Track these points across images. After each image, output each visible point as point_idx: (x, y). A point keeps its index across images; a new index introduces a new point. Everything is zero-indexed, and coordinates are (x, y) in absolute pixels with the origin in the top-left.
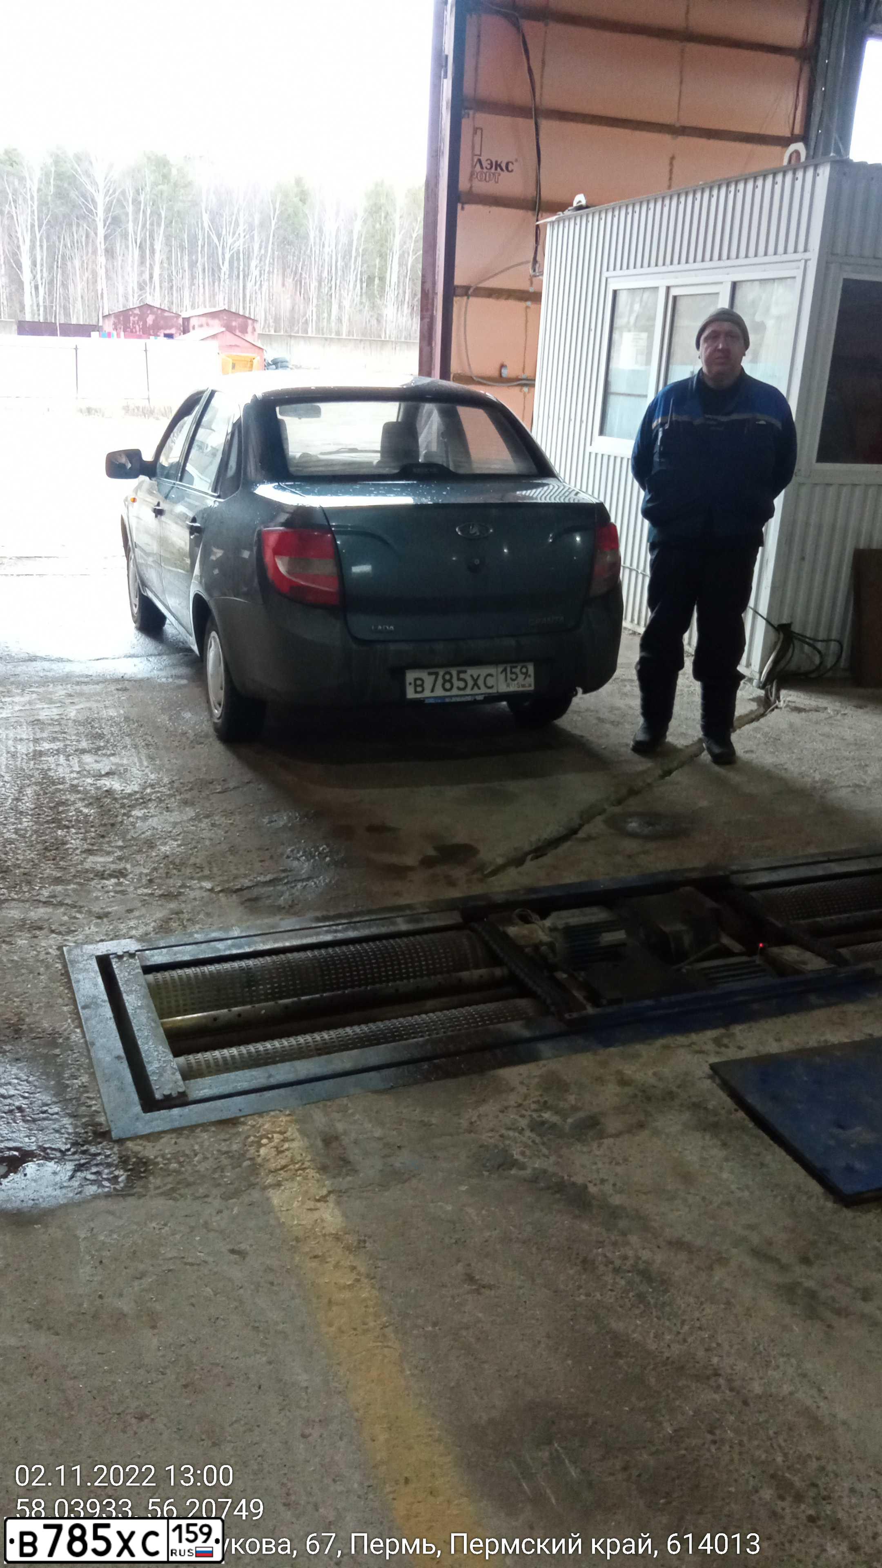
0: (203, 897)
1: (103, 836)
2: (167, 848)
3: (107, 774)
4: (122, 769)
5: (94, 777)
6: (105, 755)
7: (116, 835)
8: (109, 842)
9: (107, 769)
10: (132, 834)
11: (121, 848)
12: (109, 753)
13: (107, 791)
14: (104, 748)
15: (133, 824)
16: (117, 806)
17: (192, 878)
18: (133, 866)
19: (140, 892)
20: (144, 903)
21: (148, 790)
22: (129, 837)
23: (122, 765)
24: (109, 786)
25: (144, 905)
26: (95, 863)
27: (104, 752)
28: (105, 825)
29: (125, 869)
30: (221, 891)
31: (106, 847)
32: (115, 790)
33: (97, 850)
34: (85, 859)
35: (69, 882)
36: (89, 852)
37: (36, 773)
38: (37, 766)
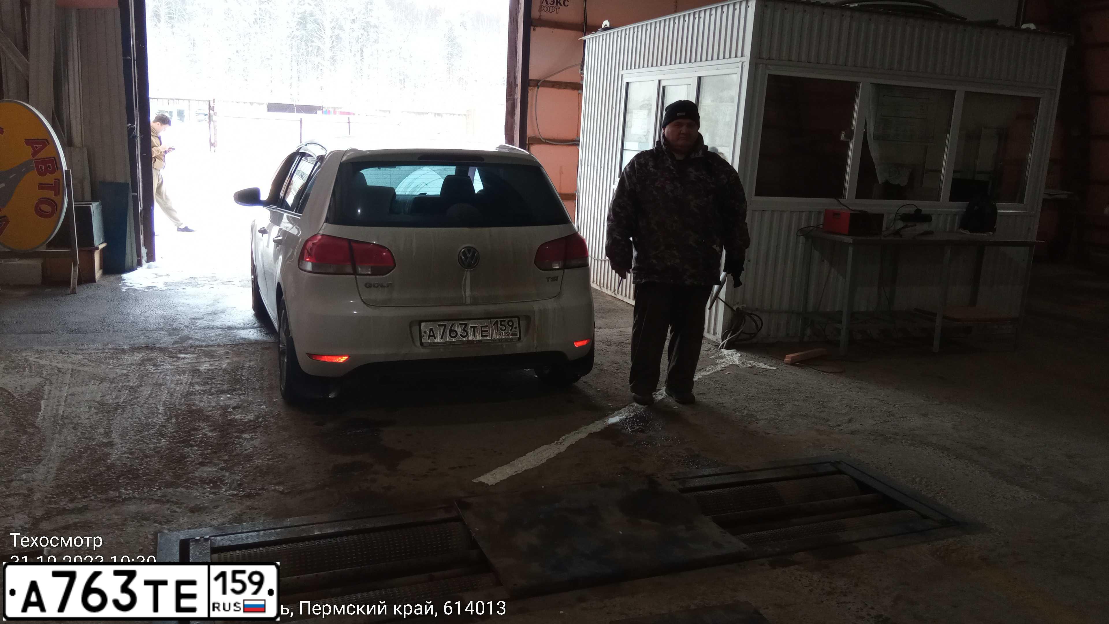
0: (274, 497)
1: (215, 453)
2: (261, 461)
3: (234, 408)
4: (246, 404)
7: (226, 451)
8: (219, 457)
9: (235, 405)
12: (241, 393)
13: (230, 419)
14: (238, 389)
15: (240, 445)
16: (234, 431)
17: (271, 483)
18: (230, 474)
19: (228, 493)
20: (229, 501)
21: (261, 419)
22: (234, 453)
24: (233, 416)
26: (204, 472)
27: (237, 392)
28: (220, 445)
29: (224, 476)
30: (288, 493)
31: (215, 461)
32: (236, 419)
33: (208, 462)
34: (197, 468)
35: (178, 486)
36: (202, 464)
37: (184, 407)
38: (186, 402)
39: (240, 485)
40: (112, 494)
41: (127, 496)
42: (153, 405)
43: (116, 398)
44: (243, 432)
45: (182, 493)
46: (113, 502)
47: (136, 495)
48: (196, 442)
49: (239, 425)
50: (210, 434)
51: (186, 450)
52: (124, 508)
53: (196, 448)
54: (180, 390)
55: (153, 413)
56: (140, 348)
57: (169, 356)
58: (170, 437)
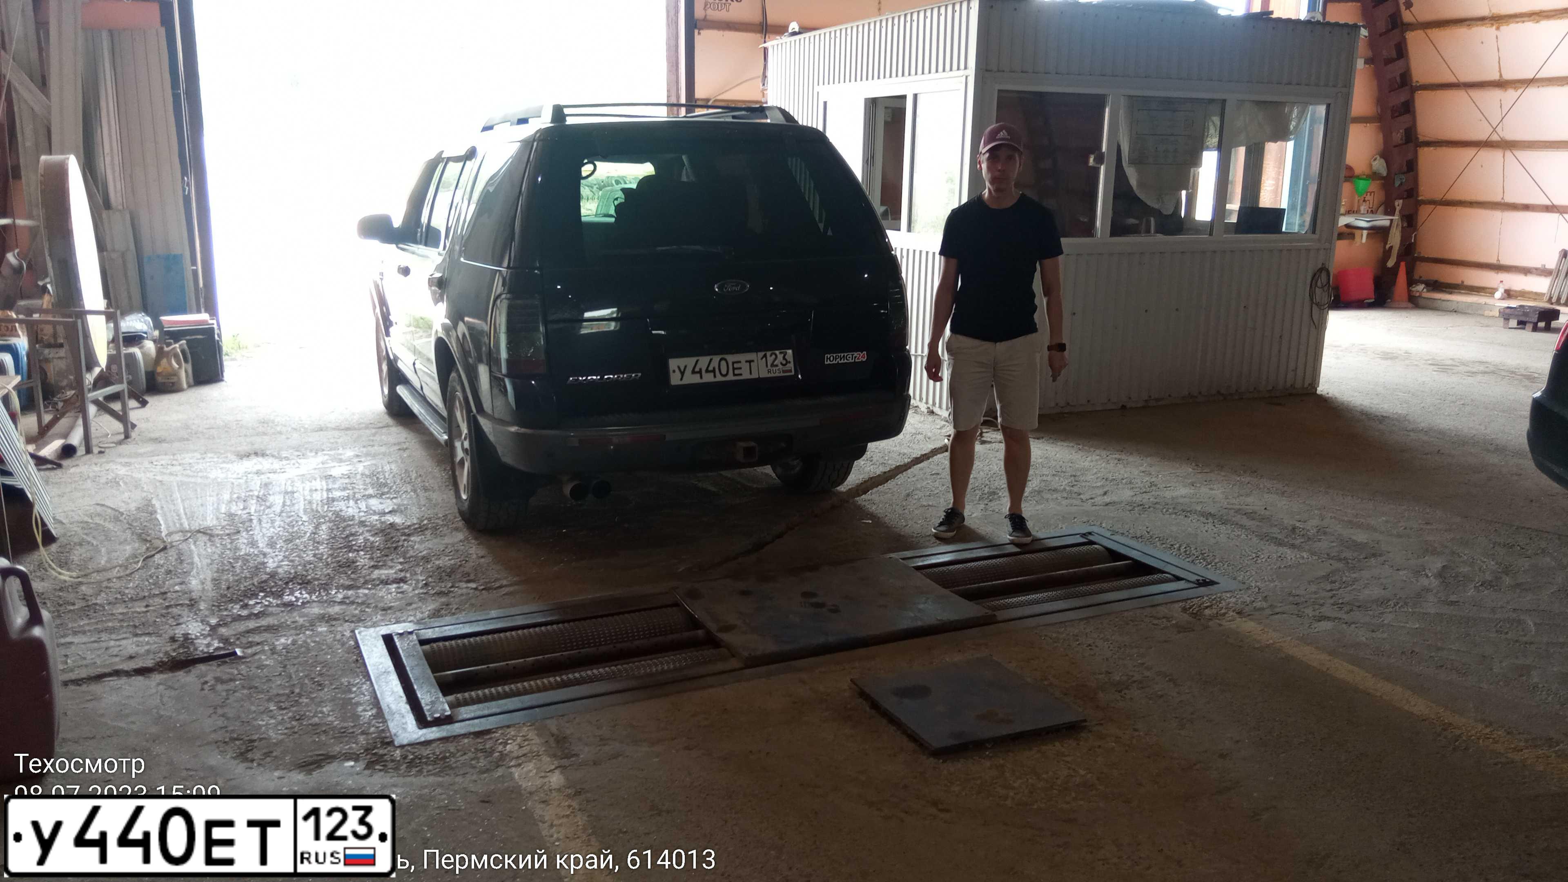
0: (469, 594)
1: (387, 556)
2: (441, 562)
3: (390, 512)
4: (403, 508)
5: (379, 514)
6: (388, 498)
7: (398, 554)
8: (392, 560)
9: (390, 509)
10: (411, 553)
11: (401, 563)
12: (392, 496)
13: (390, 524)
14: (387, 493)
15: (413, 548)
16: (399, 534)
17: (460, 581)
18: (411, 575)
19: (417, 592)
20: (421, 599)
21: (425, 522)
22: (408, 555)
23: (403, 505)
24: (392, 521)
25: (420, 600)
26: (381, 575)
27: (388, 496)
28: (388, 548)
29: (406, 577)
30: (483, 589)
31: (390, 563)
32: (397, 524)
33: (382, 566)
34: (372, 572)
35: (359, 588)
36: (375, 567)
37: (330, 514)
38: (330, 509)
39: (426, 584)
40: (287, 598)
41: (305, 600)
42: (293, 514)
43: (244, 509)
44: (409, 535)
45: (366, 595)
46: (291, 606)
47: (314, 597)
48: (360, 546)
49: (403, 529)
50: (372, 539)
51: (351, 555)
52: (306, 611)
53: (362, 553)
54: (317, 497)
55: (297, 522)
56: (248, 456)
57: (288, 462)
58: (327, 544)
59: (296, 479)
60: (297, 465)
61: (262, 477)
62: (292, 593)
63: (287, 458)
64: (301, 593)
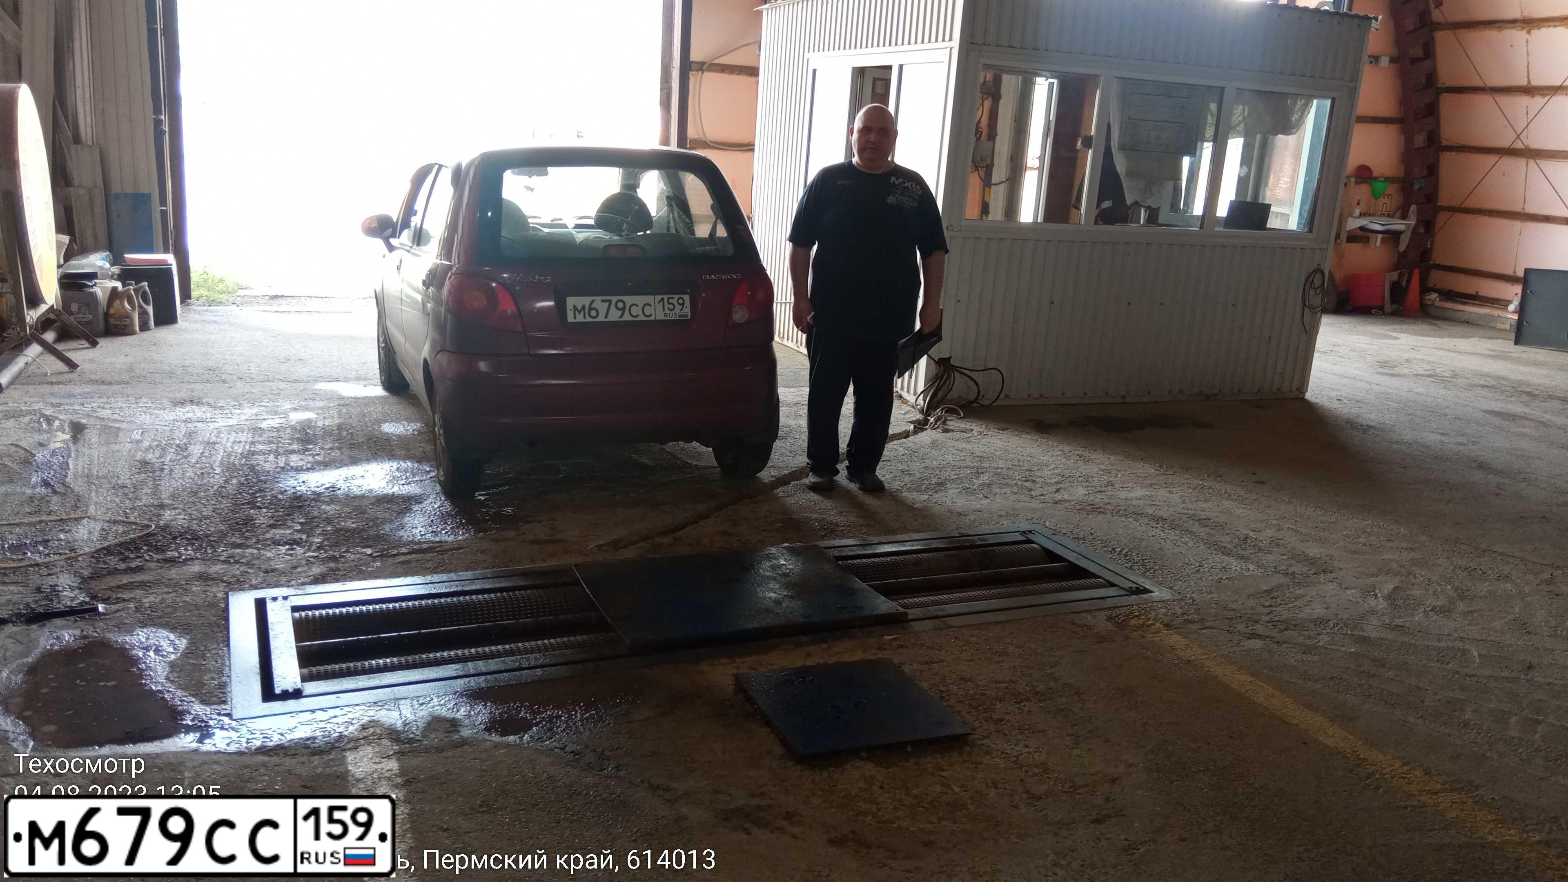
0: (361, 560)
1: (289, 515)
2: (343, 524)
7: (301, 514)
8: (293, 519)
9: (309, 466)
10: (316, 513)
11: (302, 524)
14: (312, 449)
15: (319, 508)
17: (357, 546)
18: (308, 536)
19: (307, 555)
20: (310, 562)
22: (312, 516)
23: (324, 462)
25: (308, 564)
26: (276, 534)
28: (293, 507)
29: (301, 539)
30: (378, 556)
31: (289, 523)
33: (281, 525)
34: (267, 531)
35: (248, 547)
36: (273, 526)
37: (245, 468)
38: (248, 463)
39: (320, 547)
40: (170, 554)
41: (189, 557)
42: (207, 465)
43: (160, 457)
44: (319, 494)
45: (253, 555)
46: (172, 561)
47: (198, 555)
48: (264, 504)
51: (252, 511)
52: (185, 568)
53: (264, 510)
54: (239, 449)
55: (209, 474)
56: (182, 403)
57: (221, 412)
58: (232, 499)
59: (223, 429)
60: (230, 415)
61: (190, 425)
62: (176, 549)
63: (221, 408)
64: (186, 549)
